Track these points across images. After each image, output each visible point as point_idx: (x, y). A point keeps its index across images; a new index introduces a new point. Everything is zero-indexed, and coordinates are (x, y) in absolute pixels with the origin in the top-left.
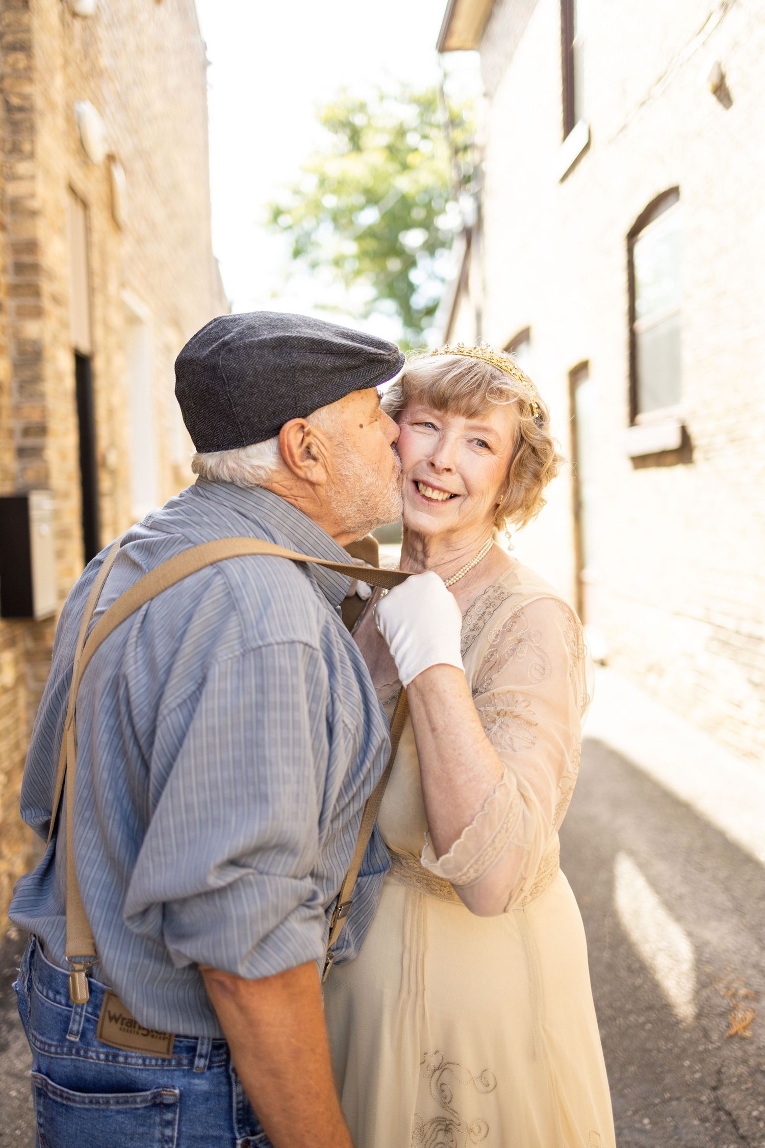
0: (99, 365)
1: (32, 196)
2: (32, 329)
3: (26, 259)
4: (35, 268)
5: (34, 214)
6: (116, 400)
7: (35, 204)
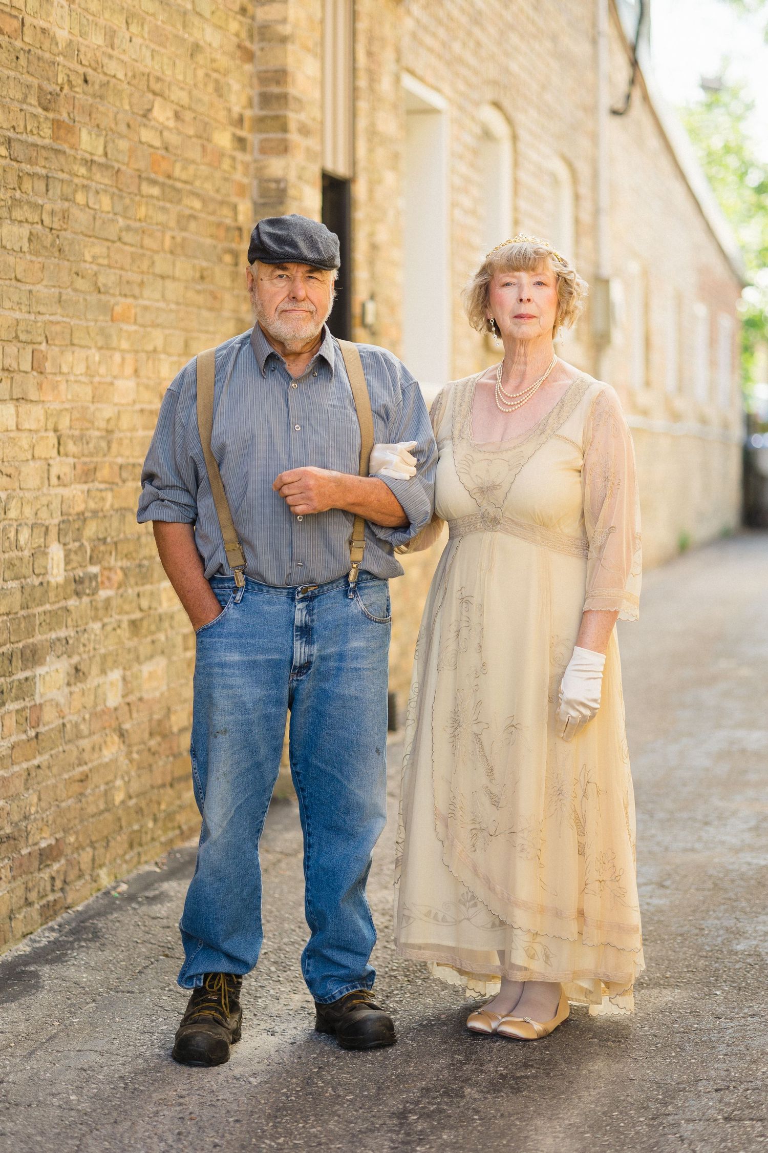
0: (360, 191)
1: (284, 21)
2: (276, 166)
3: (275, 89)
4: (283, 99)
5: (284, 40)
6: (383, 235)
7: (286, 30)
